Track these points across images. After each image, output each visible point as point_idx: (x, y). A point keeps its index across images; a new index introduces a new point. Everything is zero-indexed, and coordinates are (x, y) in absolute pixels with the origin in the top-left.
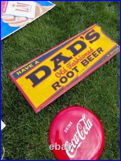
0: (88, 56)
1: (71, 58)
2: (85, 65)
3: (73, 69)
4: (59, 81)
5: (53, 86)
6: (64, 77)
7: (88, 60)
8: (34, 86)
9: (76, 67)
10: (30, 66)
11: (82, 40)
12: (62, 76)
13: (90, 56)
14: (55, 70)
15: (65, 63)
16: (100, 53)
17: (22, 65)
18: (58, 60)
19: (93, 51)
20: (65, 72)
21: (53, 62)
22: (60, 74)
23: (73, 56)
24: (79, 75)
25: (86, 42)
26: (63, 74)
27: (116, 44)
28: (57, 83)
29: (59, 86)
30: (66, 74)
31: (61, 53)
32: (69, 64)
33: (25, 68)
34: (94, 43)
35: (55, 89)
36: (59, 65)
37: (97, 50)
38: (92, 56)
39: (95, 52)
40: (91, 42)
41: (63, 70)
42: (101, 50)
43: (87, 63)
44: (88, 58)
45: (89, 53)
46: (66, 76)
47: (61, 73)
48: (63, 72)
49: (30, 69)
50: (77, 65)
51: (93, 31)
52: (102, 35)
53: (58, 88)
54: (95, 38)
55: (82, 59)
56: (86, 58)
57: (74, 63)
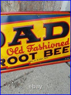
0: (58, 47)
2: (45, 56)
3: (30, 54)
6: (15, 58)
7: (53, 52)
9: (36, 53)
12: (14, 55)
13: (60, 48)
14: (10, 45)
15: (28, 42)
18: (22, 33)
19: (67, 45)
20: (20, 53)
21: (15, 32)
22: (13, 52)
23: (42, 40)
24: (31, 63)
26: (16, 53)
29: (3, 65)
30: (20, 55)
31: (32, 27)
32: (31, 46)
36: (19, 40)
38: (61, 51)
39: (68, 47)
41: (20, 49)
43: (50, 54)
45: (62, 45)
46: (18, 58)
47: (15, 52)
48: (17, 52)
50: (39, 51)
55: (49, 47)
57: (37, 47)
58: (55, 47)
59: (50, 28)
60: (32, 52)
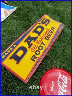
0: (47, 33)
1: (37, 37)
2: (48, 40)
4: (35, 54)
5: (32, 59)
6: (37, 51)
7: (48, 36)
8: (17, 63)
9: (43, 42)
10: (11, 49)
11: (40, 25)
13: (48, 33)
14: (29, 48)
15: (34, 41)
16: (54, 30)
17: (4, 50)
18: (29, 40)
21: (26, 42)
22: (33, 49)
23: (38, 36)
24: (46, 47)
25: (43, 25)
26: (35, 49)
27: (60, 23)
28: (34, 56)
29: (36, 58)
30: (37, 48)
31: (30, 36)
32: (37, 41)
33: (7, 52)
34: (48, 25)
35: (34, 61)
36: (31, 43)
37: (51, 29)
38: (50, 33)
39: (50, 30)
40: (46, 25)
41: (35, 46)
42: (54, 28)
43: (48, 38)
44: (48, 35)
45: (47, 32)
49: (11, 52)
51: (45, 18)
52: (51, 20)
53: (36, 60)
54: (47, 22)
55: (44, 36)
56: (46, 35)
57: (40, 40)
58: (46, 34)
59: (35, 31)
60: (41, 43)
